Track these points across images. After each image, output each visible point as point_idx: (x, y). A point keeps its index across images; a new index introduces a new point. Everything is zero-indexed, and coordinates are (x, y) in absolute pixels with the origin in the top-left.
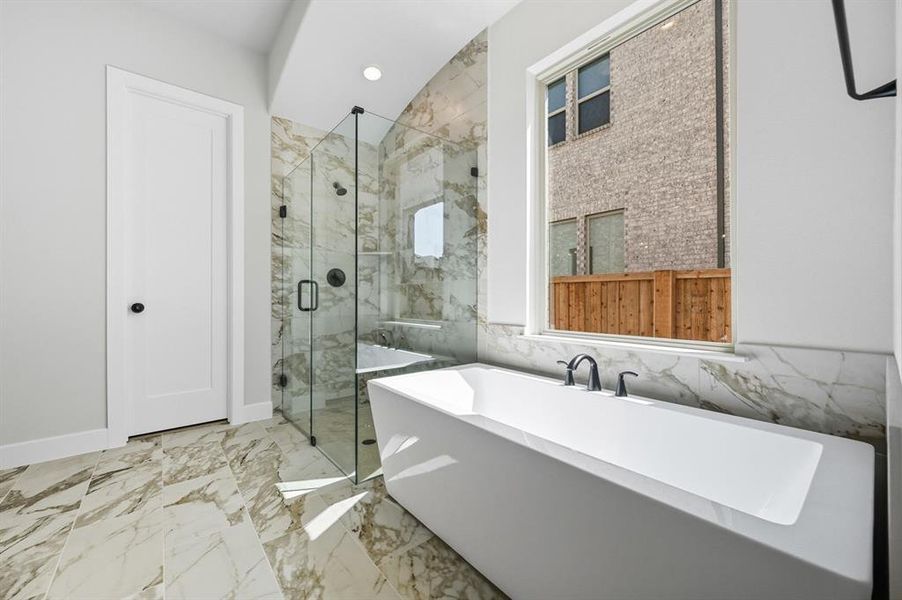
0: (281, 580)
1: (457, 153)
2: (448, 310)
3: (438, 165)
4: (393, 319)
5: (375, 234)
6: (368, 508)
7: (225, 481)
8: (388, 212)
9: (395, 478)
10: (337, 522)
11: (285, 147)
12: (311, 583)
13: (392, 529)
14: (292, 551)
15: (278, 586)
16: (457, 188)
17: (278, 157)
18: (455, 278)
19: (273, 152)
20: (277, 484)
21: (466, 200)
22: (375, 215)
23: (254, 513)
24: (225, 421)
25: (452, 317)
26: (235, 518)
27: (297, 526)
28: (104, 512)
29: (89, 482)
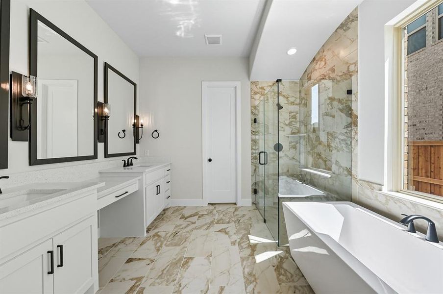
0: (244, 272)
1: (339, 81)
2: (334, 168)
3: (329, 89)
4: (307, 168)
5: (298, 125)
6: (281, 259)
7: (232, 228)
8: (304, 114)
9: (296, 250)
10: (267, 260)
11: (256, 93)
12: (253, 279)
13: (289, 273)
14: (249, 264)
15: (242, 275)
16: (340, 101)
17: (253, 98)
18: (338, 151)
19: (251, 96)
20: (249, 235)
21: (345, 108)
22: (298, 115)
23: (239, 244)
24: (235, 204)
25: (337, 172)
26: (233, 243)
27: (252, 255)
28: (201, 227)
29: (198, 216)
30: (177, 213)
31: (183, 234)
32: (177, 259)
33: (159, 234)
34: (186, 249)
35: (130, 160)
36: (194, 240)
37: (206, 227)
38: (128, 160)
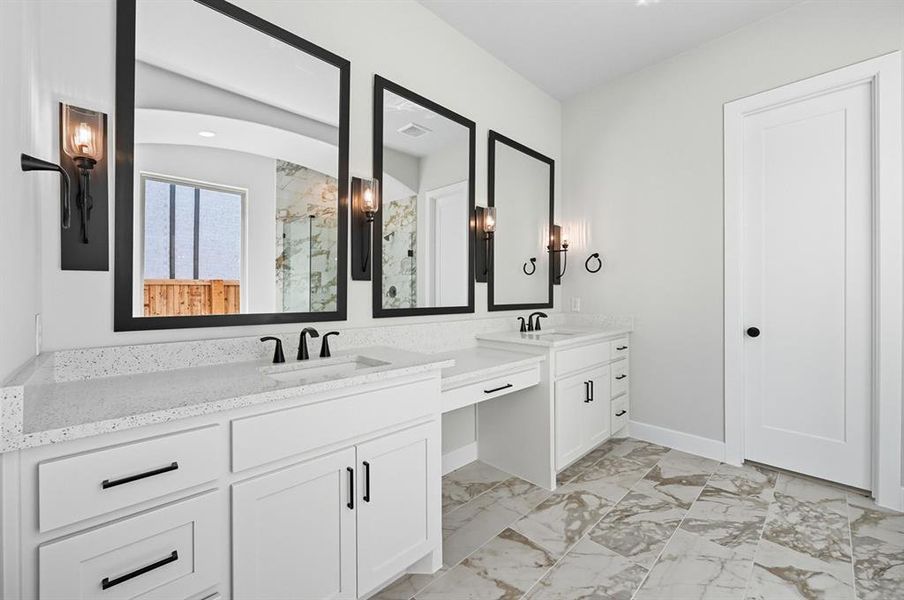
24: (867, 494)
28: (705, 527)
29: (703, 488)
30: (641, 459)
31: (645, 526)
32: (610, 592)
33: (583, 497)
34: (644, 577)
35: (534, 318)
36: (674, 559)
37: (722, 533)
38: (531, 317)
